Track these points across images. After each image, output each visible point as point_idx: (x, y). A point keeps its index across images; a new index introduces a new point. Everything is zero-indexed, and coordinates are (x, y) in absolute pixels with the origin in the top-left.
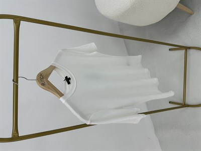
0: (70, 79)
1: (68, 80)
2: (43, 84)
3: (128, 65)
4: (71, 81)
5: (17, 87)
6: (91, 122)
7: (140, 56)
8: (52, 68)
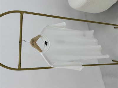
0: (47, 43)
1: (46, 43)
2: (33, 45)
3: (84, 36)
4: (48, 44)
5: (21, 45)
6: (53, 66)
7: (93, 31)
8: (39, 36)
